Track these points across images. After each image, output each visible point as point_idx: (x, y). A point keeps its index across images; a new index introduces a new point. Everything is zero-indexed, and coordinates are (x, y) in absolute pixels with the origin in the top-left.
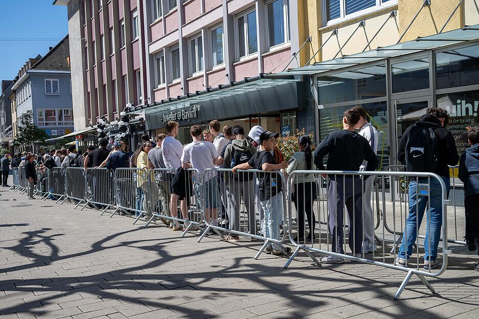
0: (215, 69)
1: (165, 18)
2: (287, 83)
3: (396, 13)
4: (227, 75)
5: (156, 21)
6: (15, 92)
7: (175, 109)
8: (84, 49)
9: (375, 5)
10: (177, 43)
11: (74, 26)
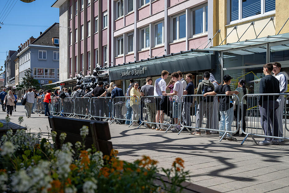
0: (156, 46)
1: (125, 17)
2: (205, 55)
3: (274, 18)
4: (165, 50)
5: (119, 19)
6: (19, 57)
7: (130, 68)
8: (69, 33)
9: (260, 13)
10: (133, 31)
11: (63, 20)
